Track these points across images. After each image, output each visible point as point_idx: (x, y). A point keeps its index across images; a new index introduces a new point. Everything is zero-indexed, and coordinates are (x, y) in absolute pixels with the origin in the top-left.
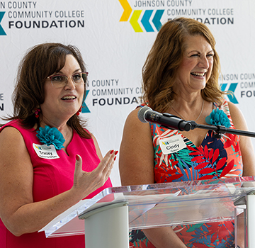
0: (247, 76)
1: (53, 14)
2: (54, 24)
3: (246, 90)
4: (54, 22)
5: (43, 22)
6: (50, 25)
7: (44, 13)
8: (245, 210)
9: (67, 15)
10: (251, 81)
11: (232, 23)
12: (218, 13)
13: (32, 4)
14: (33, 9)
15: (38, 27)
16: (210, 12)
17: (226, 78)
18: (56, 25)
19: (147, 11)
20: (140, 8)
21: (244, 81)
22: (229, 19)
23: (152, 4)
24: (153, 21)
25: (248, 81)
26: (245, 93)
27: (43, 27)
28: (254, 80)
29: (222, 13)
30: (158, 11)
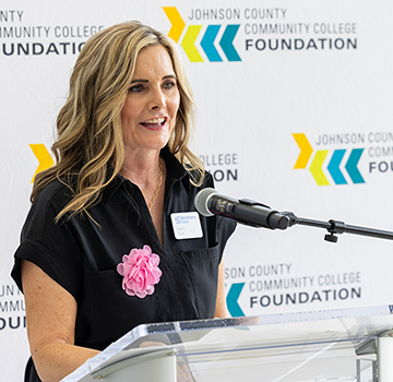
0: (379, 137)
1: (51, 32)
2: (52, 48)
3: (378, 161)
4: (52, 44)
5: (34, 45)
6: (46, 50)
7: (36, 30)
8: (374, 363)
9: (75, 33)
10: (386, 145)
11: (355, 47)
12: (331, 30)
13: (15, 14)
14: (17, 24)
15: (27, 53)
16: (318, 28)
17: (344, 140)
18: (56, 51)
19: (210, 27)
20: (199, 22)
21: (375, 145)
22: (349, 40)
23: (218, 15)
24: (221, 43)
25: (381, 144)
26: (376, 166)
27: (34, 53)
28: (391, 144)
29: (337, 30)
30: (229, 27)
